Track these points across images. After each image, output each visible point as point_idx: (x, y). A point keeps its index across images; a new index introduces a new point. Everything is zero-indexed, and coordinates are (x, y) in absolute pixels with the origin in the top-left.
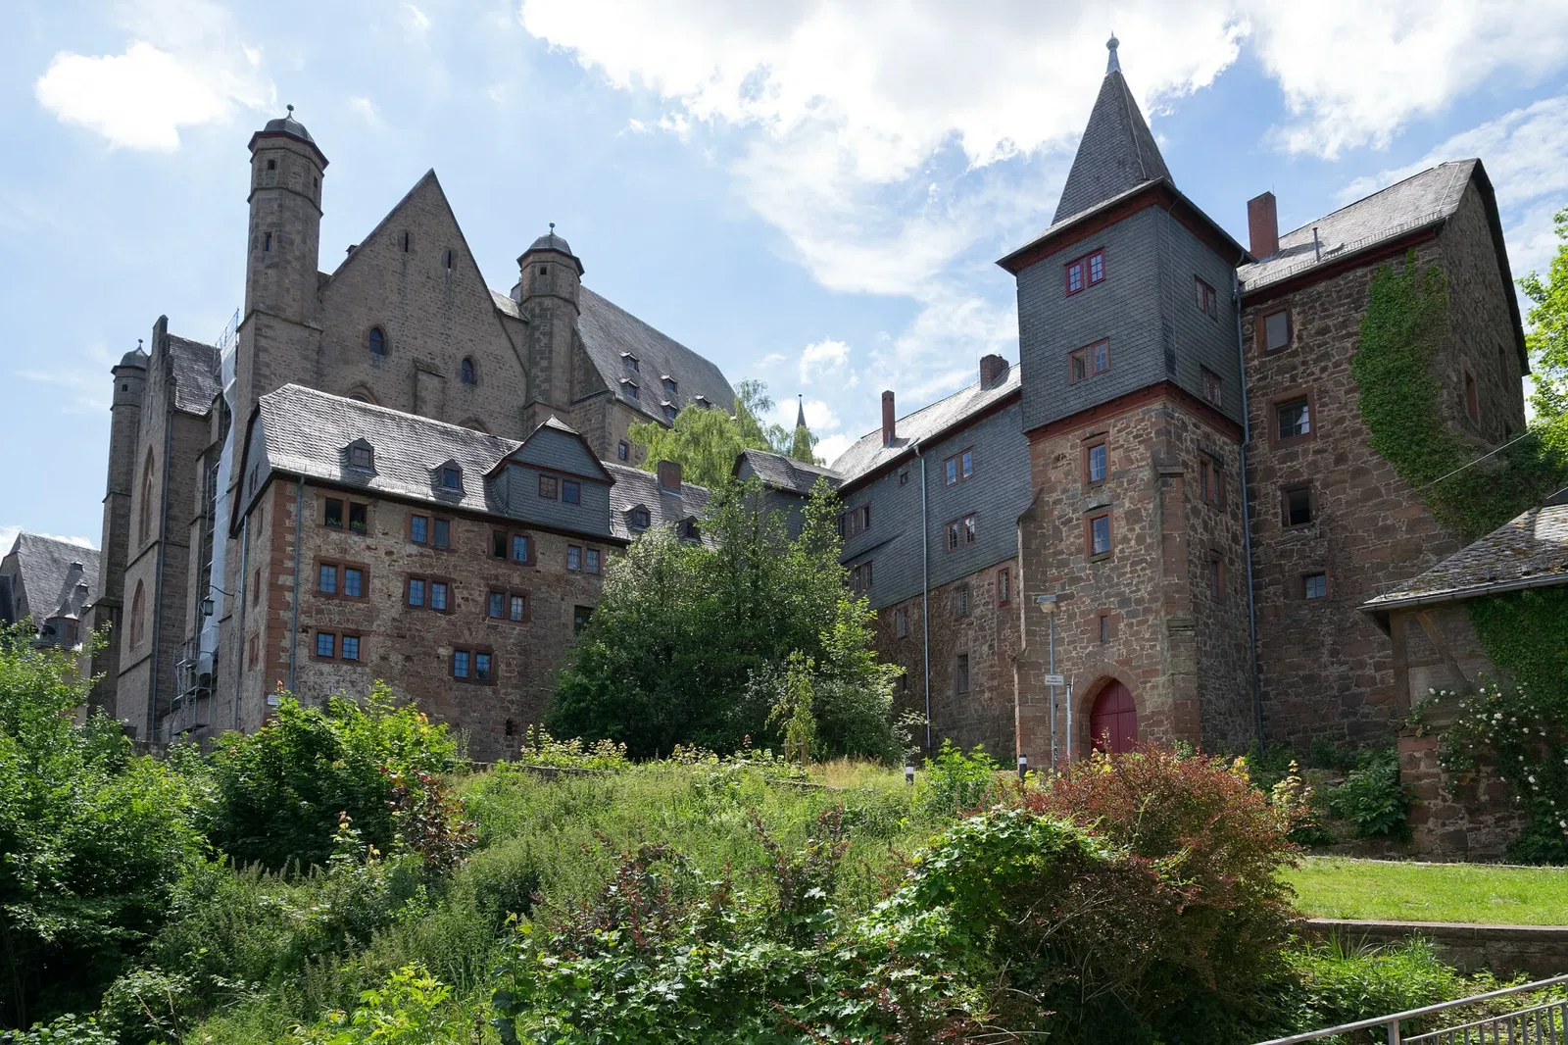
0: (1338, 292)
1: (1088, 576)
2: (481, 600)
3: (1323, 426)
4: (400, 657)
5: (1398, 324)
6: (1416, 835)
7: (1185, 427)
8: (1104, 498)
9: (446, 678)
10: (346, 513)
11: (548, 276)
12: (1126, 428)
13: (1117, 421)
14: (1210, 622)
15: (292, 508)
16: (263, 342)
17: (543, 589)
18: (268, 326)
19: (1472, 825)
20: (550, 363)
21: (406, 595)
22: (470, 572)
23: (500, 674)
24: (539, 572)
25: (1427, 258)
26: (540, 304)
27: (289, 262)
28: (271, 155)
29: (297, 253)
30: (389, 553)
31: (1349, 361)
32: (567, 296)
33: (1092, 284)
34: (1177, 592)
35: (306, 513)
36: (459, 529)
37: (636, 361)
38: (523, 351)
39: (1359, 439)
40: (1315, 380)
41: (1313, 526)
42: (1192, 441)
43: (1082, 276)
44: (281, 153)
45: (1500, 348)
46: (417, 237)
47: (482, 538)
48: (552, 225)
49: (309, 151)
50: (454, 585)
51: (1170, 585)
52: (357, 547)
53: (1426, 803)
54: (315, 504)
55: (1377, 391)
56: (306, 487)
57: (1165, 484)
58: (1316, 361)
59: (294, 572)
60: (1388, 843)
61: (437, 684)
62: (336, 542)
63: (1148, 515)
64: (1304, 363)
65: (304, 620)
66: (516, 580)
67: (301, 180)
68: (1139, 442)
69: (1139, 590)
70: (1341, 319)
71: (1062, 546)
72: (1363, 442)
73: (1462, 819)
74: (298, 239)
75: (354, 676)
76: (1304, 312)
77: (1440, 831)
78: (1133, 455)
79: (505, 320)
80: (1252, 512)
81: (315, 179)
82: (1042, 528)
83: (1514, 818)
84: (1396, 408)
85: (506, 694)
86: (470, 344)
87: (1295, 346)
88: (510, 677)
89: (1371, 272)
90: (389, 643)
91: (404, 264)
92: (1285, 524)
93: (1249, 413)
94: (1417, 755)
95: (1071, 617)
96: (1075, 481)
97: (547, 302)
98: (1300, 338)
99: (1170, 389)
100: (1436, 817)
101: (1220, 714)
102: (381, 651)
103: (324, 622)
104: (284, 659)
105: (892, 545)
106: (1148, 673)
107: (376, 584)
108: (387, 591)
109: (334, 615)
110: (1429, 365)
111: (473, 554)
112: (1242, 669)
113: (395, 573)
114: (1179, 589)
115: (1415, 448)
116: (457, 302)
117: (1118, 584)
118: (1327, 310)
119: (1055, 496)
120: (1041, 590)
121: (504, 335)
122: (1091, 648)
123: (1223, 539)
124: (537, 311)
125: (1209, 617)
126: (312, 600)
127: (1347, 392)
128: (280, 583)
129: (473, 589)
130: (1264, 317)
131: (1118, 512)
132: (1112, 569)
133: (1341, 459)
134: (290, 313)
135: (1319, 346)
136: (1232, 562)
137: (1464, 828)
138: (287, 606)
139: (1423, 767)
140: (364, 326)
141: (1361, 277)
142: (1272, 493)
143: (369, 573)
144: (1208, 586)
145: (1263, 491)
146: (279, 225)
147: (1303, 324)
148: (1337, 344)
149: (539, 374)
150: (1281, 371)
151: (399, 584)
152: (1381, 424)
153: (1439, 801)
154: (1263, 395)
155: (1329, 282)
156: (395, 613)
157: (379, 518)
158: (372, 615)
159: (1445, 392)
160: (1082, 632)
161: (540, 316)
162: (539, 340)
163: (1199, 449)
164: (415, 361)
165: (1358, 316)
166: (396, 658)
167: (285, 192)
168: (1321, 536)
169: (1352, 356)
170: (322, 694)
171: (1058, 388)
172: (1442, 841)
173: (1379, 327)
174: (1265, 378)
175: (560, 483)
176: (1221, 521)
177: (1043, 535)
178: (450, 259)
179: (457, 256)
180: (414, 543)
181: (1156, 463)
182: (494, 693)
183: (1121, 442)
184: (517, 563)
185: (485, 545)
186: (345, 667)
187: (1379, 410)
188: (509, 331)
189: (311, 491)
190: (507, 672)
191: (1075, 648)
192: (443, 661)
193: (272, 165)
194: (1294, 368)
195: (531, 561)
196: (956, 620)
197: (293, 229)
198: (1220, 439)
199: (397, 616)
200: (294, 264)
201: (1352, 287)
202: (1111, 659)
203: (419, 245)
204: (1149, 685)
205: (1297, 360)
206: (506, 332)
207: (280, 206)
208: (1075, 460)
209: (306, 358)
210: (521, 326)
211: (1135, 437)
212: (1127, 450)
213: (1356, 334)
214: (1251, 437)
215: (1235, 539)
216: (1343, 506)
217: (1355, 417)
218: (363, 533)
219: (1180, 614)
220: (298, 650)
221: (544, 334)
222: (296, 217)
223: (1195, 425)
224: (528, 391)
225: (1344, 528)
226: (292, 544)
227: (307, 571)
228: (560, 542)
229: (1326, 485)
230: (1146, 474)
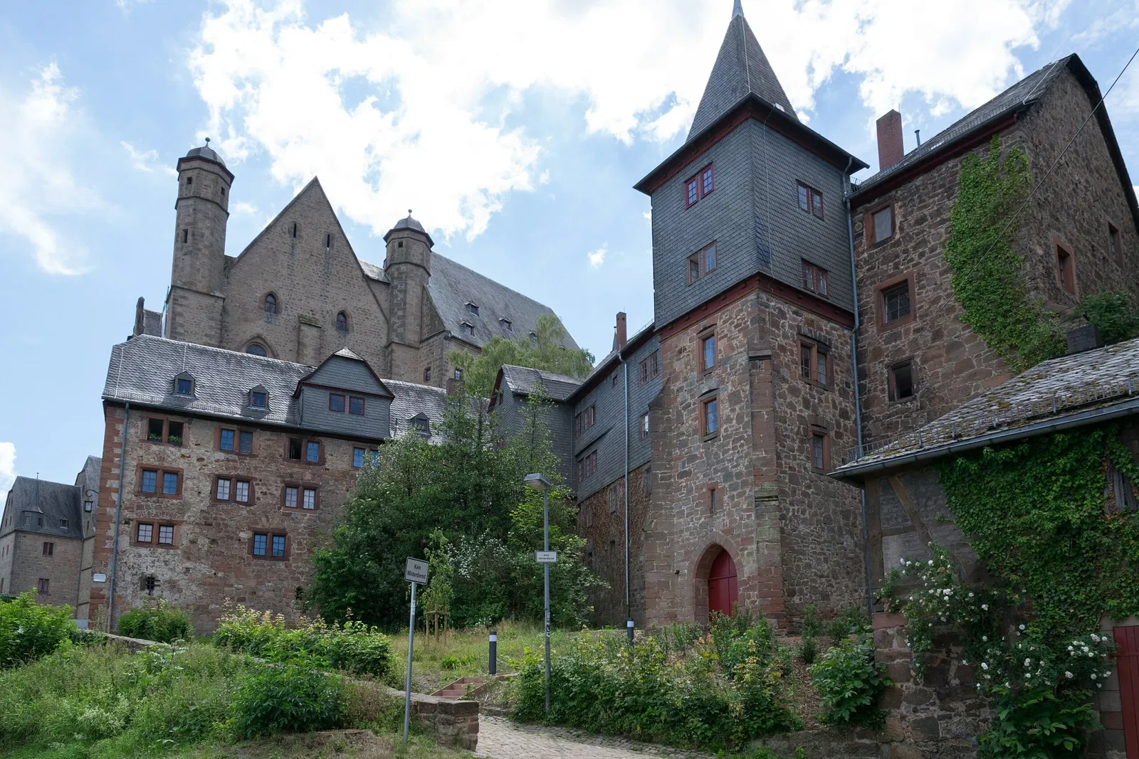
0: (933, 184)
1: (701, 454)
2: (278, 493)
3: (922, 307)
4: (207, 541)
5: (982, 206)
6: (889, 721)
7: (782, 314)
8: (713, 383)
9: (245, 555)
10: (165, 429)
11: (404, 249)
12: (729, 319)
13: (724, 313)
14: (810, 491)
15: (120, 427)
16: (179, 309)
17: (331, 483)
18: (183, 297)
19: (943, 713)
20: (404, 312)
21: (214, 491)
22: (268, 471)
23: (292, 551)
24: (328, 469)
25: (1010, 142)
26: (398, 269)
27: (199, 250)
28: (189, 174)
29: (206, 243)
30: (200, 460)
31: (943, 246)
32: (419, 262)
33: (704, 196)
34: (764, 465)
35: (132, 431)
36: (260, 441)
37: (476, 308)
38: (385, 305)
39: (952, 316)
40: (914, 266)
41: (915, 398)
42: (791, 327)
43: (697, 191)
44: (196, 171)
45: (1111, 226)
46: (303, 226)
47: (281, 445)
48: (410, 211)
49: (217, 169)
50: (254, 483)
51: (758, 459)
52: (172, 455)
53: (898, 685)
54: (140, 424)
55: (966, 270)
56: (130, 411)
57: (754, 367)
58: (914, 248)
59: (121, 477)
60: (859, 729)
61: (238, 561)
62: (155, 453)
63: (746, 397)
64: (906, 251)
65: (127, 514)
66: (308, 476)
67: (210, 190)
68: (739, 331)
69: (738, 465)
70: (935, 208)
71: (683, 429)
72: (956, 318)
73: (933, 704)
74: (207, 233)
75: (167, 557)
76: (904, 205)
77: (911, 717)
78: (735, 342)
79: (371, 283)
80: (862, 389)
81: (223, 189)
82: (669, 413)
83: (985, 706)
84: (983, 283)
85: (297, 567)
86: (344, 302)
87: (897, 236)
88: (301, 554)
89: (961, 162)
90: (197, 530)
91: (293, 247)
92: (891, 398)
93: (859, 301)
94: (890, 632)
95: (690, 491)
96: (692, 370)
97: (403, 268)
98: (901, 229)
99: (762, 281)
100: (909, 702)
101: (822, 576)
102: (191, 537)
103: (143, 515)
104: (109, 545)
105: (607, 436)
106: (746, 540)
107: (188, 484)
108: (196, 490)
109: (152, 509)
110: (1012, 241)
111: (272, 458)
112: (851, 534)
113: (205, 475)
114: (766, 463)
115: (1000, 319)
116: (334, 271)
117: (723, 460)
118: (924, 201)
119: (678, 384)
120: (667, 468)
121: (371, 294)
122: (703, 519)
123: (829, 415)
124: (396, 275)
125: (809, 487)
126: (134, 498)
127: (941, 274)
128: (107, 486)
129: (271, 485)
130: (873, 214)
131: (723, 395)
132: (718, 446)
133: (937, 335)
134: (200, 287)
135: (917, 234)
136: (839, 435)
137: (936, 716)
138: (113, 504)
139: (895, 646)
140: (259, 294)
141: (953, 168)
142: (879, 370)
143: (182, 475)
144: (808, 458)
145: (872, 370)
146: (194, 224)
147: (904, 216)
148: (933, 231)
149: (396, 321)
150: (886, 261)
151: (208, 483)
152: (971, 299)
153: (911, 684)
154: (871, 284)
155: (925, 176)
156: (203, 506)
157: (192, 433)
158: (183, 508)
159: (1028, 264)
160: (697, 505)
161: (398, 278)
162: (397, 296)
163: (799, 334)
164: (300, 316)
165: (950, 203)
166: (203, 542)
167: (198, 200)
168: (921, 408)
169: (945, 241)
170: (139, 572)
171: (680, 289)
172: (913, 729)
173: (968, 211)
174: (873, 268)
175: (347, 398)
176: (827, 398)
177: (669, 420)
178: (329, 241)
179: (334, 237)
180: (221, 450)
181: (750, 347)
182: (287, 567)
183: (726, 333)
184: (309, 463)
185: (282, 450)
186: (160, 550)
187: (969, 287)
188: (374, 291)
189: (137, 414)
190: (298, 549)
191: (692, 520)
192: (245, 543)
193: (190, 180)
194: (897, 256)
195: (322, 461)
196: (646, 497)
197: (204, 227)
198: (826, 326)
199: (205, 508)
200: (203, 251)
201: (945, 178)
202: (719, 527)
203: (305, 232)
204: (746, 552)
205: (899, 249)
206: (372, 291)
207: (194, 210)
208: (692, 352)
209: (212, 319)
210: (384, 287)
211: (736, 327)
212: (730, 339)
213: (948, 220)
214: (861, 323)
215: (844, 414)
216: (940, 379)
217: (949, 296)
218: (179, 444)
219: (767, 485)
220: (120, 538)
221: (400, 291)
222: (207, 217)
223: (795, 313)
224: (388, 334)
225: (942, 399)
226: (118, 456)
227: (131, 476)
228: (346, 447)
229: (924, 361)
230: (743, 360)
